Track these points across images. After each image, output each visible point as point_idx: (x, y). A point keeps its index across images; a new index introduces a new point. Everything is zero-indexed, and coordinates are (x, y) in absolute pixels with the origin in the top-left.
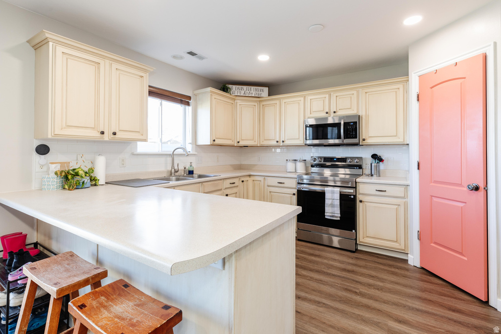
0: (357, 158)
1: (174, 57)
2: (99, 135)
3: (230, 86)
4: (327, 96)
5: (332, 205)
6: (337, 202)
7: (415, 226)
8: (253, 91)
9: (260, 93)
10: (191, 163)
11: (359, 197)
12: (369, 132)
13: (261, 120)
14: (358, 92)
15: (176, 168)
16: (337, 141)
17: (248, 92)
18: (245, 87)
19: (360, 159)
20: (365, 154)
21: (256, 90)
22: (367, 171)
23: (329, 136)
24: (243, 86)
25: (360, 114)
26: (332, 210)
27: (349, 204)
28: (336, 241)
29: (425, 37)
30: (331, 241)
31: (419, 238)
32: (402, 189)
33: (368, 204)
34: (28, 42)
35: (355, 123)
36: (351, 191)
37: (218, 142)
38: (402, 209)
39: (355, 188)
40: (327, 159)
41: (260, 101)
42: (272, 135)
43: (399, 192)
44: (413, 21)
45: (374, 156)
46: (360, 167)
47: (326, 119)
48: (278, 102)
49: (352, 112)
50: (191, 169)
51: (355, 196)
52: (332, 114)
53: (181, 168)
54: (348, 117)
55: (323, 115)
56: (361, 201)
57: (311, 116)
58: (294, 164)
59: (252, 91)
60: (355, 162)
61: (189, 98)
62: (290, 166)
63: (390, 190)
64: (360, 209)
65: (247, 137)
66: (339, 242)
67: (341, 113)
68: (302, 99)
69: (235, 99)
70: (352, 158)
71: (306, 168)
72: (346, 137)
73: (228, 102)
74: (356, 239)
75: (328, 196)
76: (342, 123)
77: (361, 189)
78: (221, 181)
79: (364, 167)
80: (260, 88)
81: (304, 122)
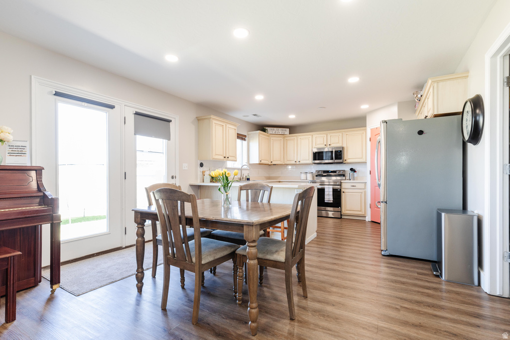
0: (342, 170)
1: (244, 116)
2: (223, 158)
3: (267, 128)
4: (325, 135)
5: (328, 195)
6: (331, 193)
7: (369, 202)
8: (280, 131)
9: (284, 132)
10: (248, 174)
11: (343, 190)
12: (348, 156)
13: (285, 149)
14: (342, 134)
16: (331, 161)
17: (277, 131)
18: (275, 129)
19: (344, 171)
20: (346, 168)
21: (282, 130)
22: (348, 177)
23: (324, 158)
25: (344, 146)
26: (329, 197)
27: (337, 194)
28: (331, 214)
29: (371, 112)
30: (328, 214)
31: (370, 208)
32: (363, 184)
33: (347, 193)
34: (196, 117)
35: (341, 151)
36: (339, 187)
38: (363, 195)
39: (341, 185)
40: (325, 172)
41: (284, 137)
42: (292, 157)
43: (362, 186)
44: (365, 107)
45: (352, 169)
46: (344, 175)
47: (324, 148)
48: (296, 138)
49: (339, 145)
50: (248, 177)
51: (340, 190)
52: (328, 146)
54: (337, 148)
55: (324, 146)
56: (343, 192)
57: (316, 146)
58: (305, 175)
60: (341, 173)
61: (245, 136)
62: (303, 176)
63: (358, 186)
64: (343, 195)
65: (276, 159)
66: (333, 214)
67: (333, 145)
68: (311, 137)
69: (269, 136)
70: (340, 171)
71: (313, 178)
72: (336, 158)
74: (341, 212)
75: (326, 190)
76: (334, 151)
77: (344, 186)
79: (346, 175)
80: (284, 129)
81: (312, 150)
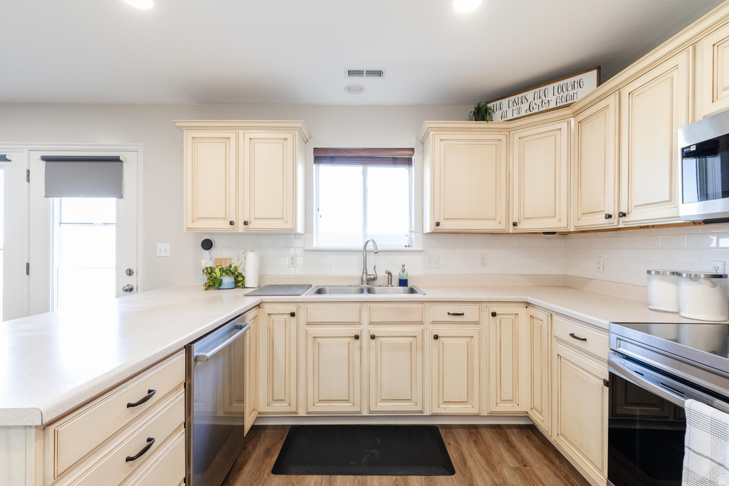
8: (551, 94)
9: (571, 92)
10: (403, 266)
15: (371, 271)
17: (538, 101)
18: (529, 95)
21: (561, 89)
24: (524, 94)
37: (445, 226)
41: (575, 114)
50: (402, 277)
53: (381, 273)
59: (550, 97)
61: (412, 151)
73: (484, 140)
78: (420, 306)
80: (570, 81)
